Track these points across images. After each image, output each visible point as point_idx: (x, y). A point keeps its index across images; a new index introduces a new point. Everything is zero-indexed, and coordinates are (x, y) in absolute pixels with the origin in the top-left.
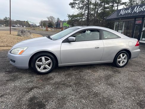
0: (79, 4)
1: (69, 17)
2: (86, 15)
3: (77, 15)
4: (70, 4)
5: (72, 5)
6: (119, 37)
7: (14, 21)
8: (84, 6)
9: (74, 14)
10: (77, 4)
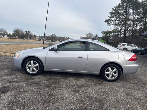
0: (115, 21)
1: (103, 33)
2: (123, 31)
3: (112, 31)
4: (105, 21)
5: (108, 22)
7: (59, 37)
8: (121, 23)
9: (109, 30)
10: (113, 20)
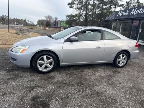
1: (67, 17)
2: (84, 16)
3: (76, 15)
4: (68, 4)
5: (71, 5)
6: (119, 38)
7: (11, 19)
8: (82, 7)
9: (73, 14)
